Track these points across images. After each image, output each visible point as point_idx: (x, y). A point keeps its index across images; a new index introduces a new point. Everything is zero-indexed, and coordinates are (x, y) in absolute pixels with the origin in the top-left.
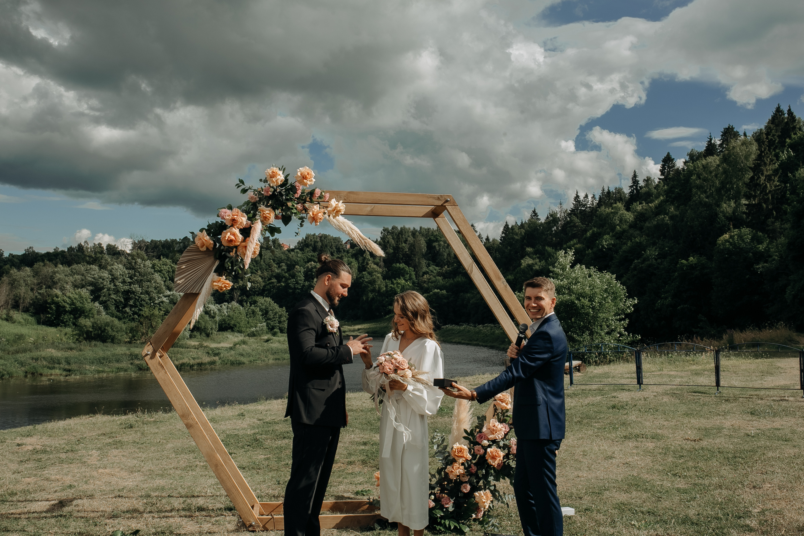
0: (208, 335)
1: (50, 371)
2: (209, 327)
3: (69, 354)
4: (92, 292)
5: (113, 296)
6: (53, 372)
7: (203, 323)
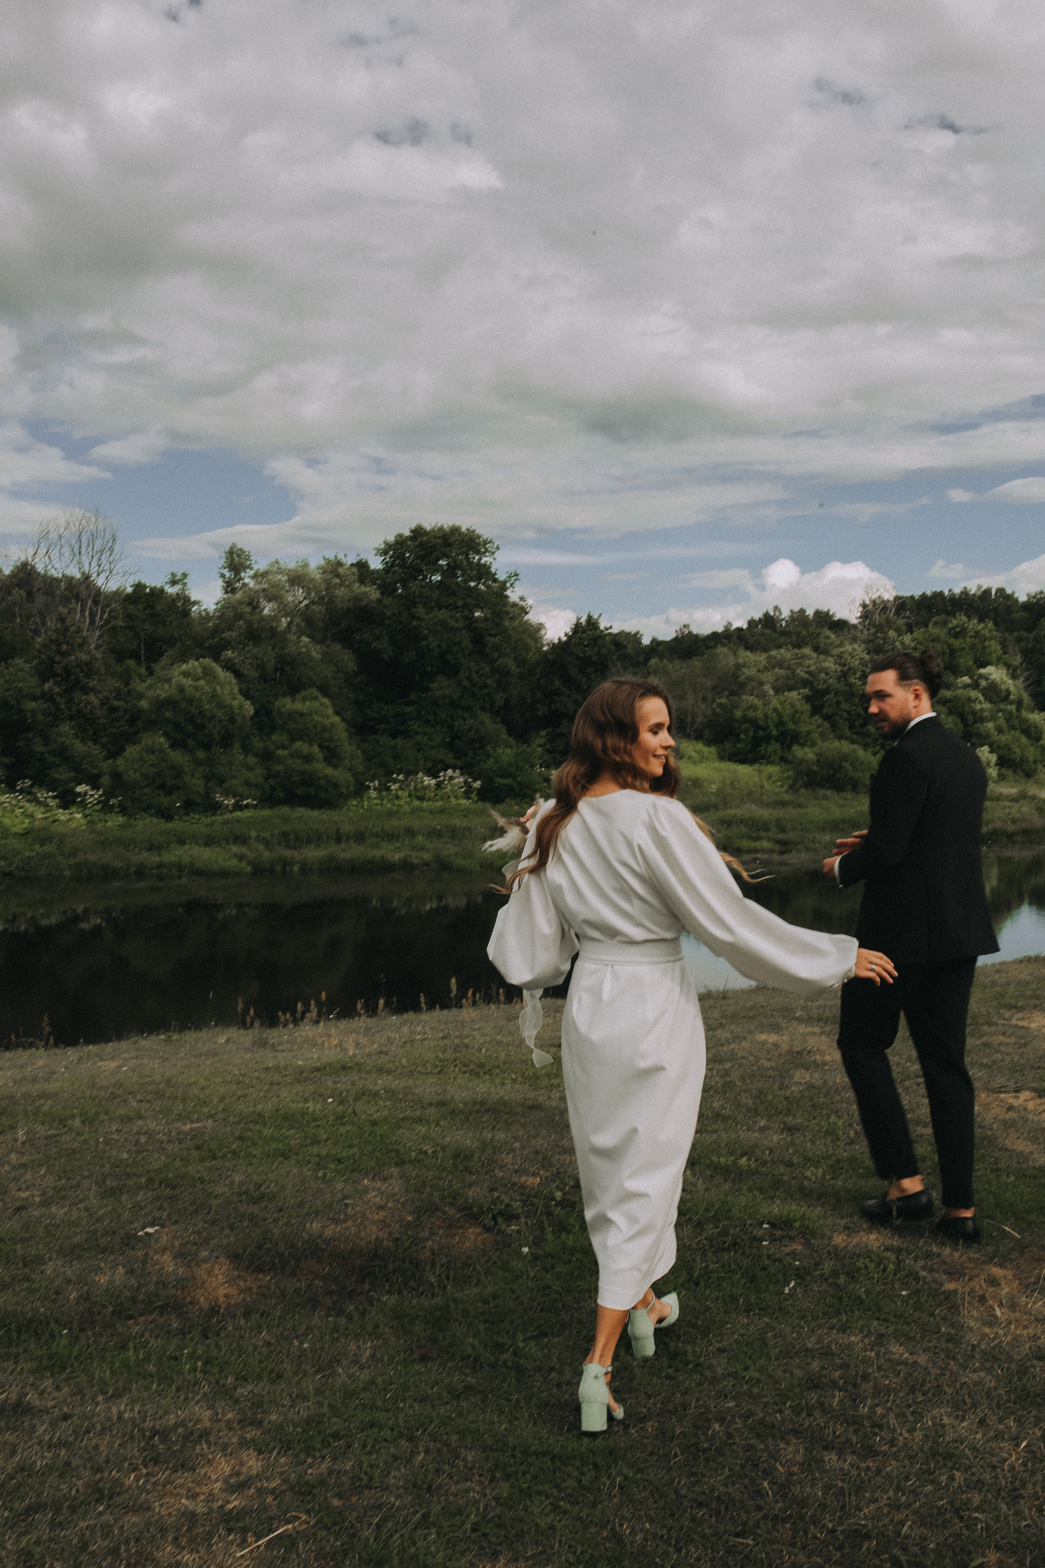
0: (1029, 775)
1: (753, 845)
2: (1031, 758)
3: (779, 813)
4: (807, 699)
5: (845, 706)
6: (757, 845)
7: (1018, 751)
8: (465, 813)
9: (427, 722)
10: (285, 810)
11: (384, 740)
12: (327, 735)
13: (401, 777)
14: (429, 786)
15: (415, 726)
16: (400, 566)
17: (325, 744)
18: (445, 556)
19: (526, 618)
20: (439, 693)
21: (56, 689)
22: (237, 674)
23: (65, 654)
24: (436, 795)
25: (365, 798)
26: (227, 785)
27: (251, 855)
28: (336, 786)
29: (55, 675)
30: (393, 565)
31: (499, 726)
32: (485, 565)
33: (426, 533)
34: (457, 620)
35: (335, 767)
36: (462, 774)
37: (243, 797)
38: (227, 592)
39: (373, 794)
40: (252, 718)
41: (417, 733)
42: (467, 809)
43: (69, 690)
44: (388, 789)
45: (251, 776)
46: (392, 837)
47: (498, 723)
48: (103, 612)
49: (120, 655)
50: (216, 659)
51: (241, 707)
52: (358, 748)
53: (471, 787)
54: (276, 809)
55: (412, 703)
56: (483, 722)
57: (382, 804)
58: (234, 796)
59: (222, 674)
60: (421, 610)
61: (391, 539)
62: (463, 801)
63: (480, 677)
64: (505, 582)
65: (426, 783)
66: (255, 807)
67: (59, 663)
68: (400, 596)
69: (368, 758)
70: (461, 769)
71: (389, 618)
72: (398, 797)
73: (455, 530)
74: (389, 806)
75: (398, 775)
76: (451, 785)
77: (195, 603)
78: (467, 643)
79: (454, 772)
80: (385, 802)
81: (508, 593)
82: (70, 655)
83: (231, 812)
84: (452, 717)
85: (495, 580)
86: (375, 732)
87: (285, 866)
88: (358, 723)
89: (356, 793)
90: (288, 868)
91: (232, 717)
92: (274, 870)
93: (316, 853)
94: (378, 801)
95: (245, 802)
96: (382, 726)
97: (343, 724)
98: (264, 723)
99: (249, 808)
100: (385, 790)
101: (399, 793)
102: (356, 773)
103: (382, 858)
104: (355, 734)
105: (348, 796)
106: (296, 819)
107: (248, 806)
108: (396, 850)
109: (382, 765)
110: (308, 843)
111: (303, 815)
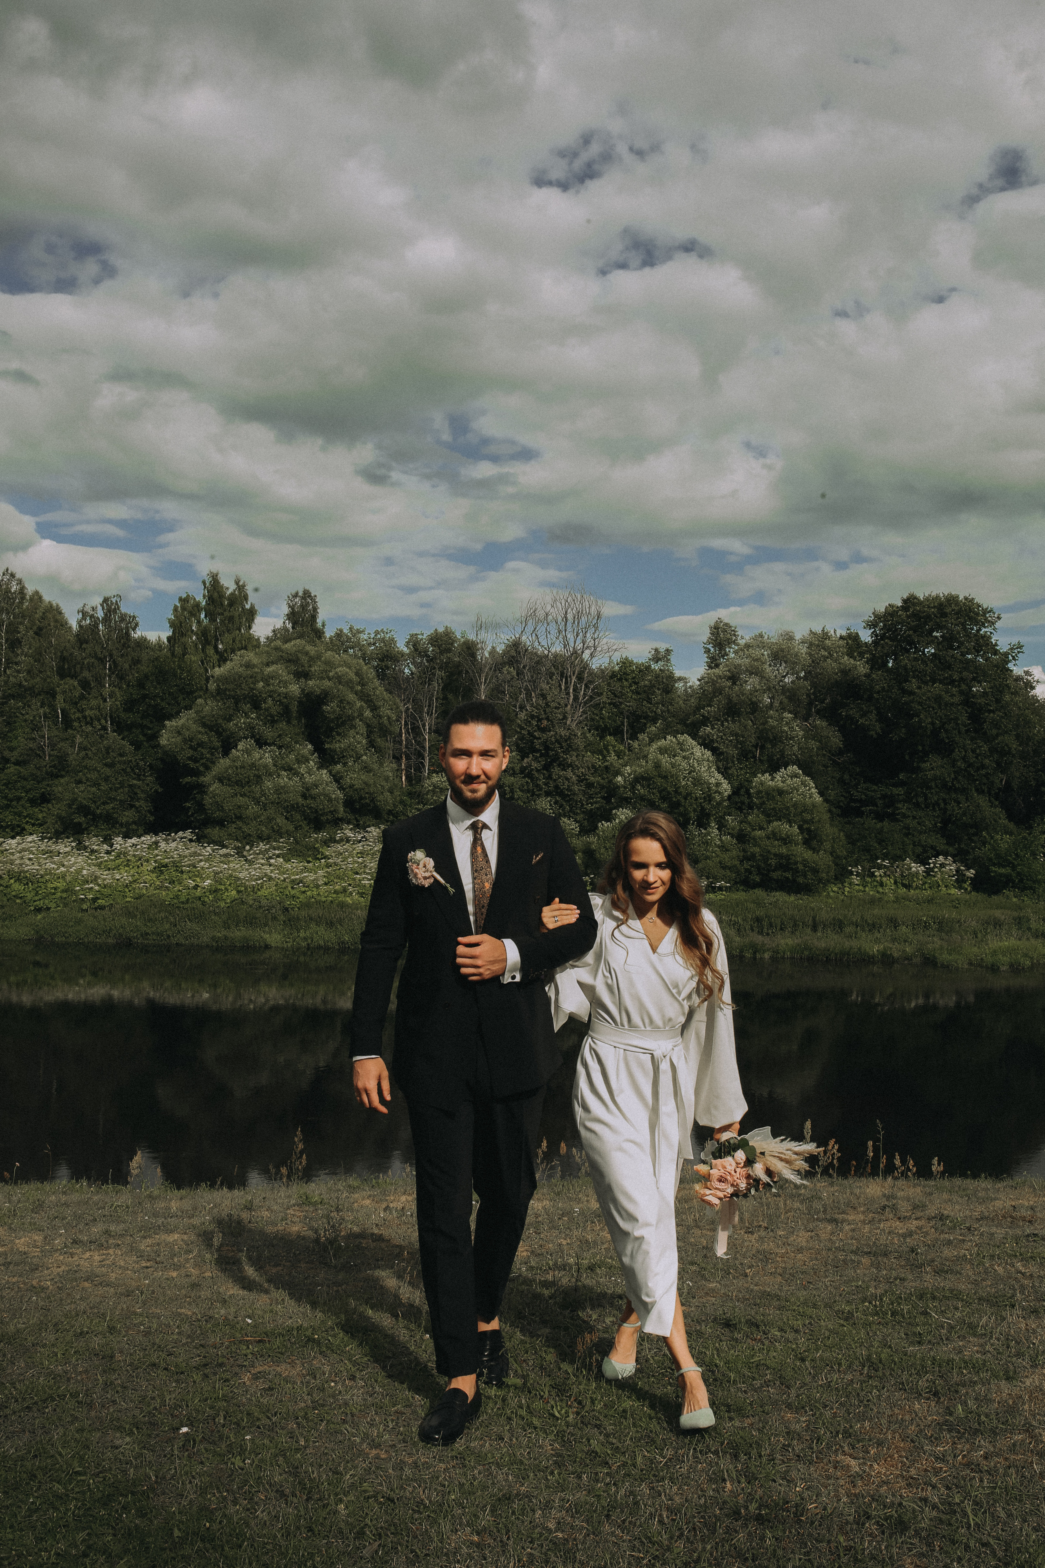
8: (955, 904)
9: (917, 805)
10: (759, 893)
11: (871, 823)
12: (808, 817)
13: (886, 863)
14: (917, 873)
15: (903, 808)
16: (889, 638)
17: (805, 826)
18: (939, 627)
19: (1033, 693)
20: (930, 774)
21: (535, 765)
22: (714, 751)
23: (543, 730)
24: (924, 883)
25: (846, 884)
26: (700, 865)
28: (815, 871)
29: (534, 750)
30: (883, 637)
31: (998, 810)
32: (983, 637)
33: (920, 603)
34: (952, 696)
35: (815, 850)
36: (954, 862)
37: (716, 879)
38: (710, 667)
39: (856, 880)
40: (729, 797)
41: (904, 816)
42: (957, 899)
43: (546, 767)
44: (872, 875)
45: (726, 857)
46: (873, 927)
47: (996, 807)
48: (587, 687)
49: (603, 732)
50: (694, 736)
51: (718, 784)
52: (840, 830)
53: (965, 875)
54: (751, 892)
55: (902, 784)
56: (978, 806)
57: (865, 891)
58: (708, 878)
59: (698, 751)
60: (913, 684)
61: (881, 609)
62: (953, 891)
63: (977, 758)
64: (1006, 654)
65: (914, 869)
67: (540, 738)
68: (889, 671)
69: (851, 841)
70: (953, 856)
71: (878, 692)
72: (882, 884)
73: (952, 600)
74: (871, 893)
75: (883, 860)
76: (942, 873)
77: (680, 679)
78: (964, 718)
79: (946, 859)
80: (867, 889)
81: (1010, 666)
82: (550, 731)
84: (944, 800)
85: (996, 652)
86: (860, 814)
87: (755, 953)
88: (841, 804)
89: (836, 878)
90: (758, 956)
91: (710, 796)
92: (744, 956)
93: (790, 941)
94: (861, 888)
95: (718, 884)
96: (868, 808)
97: (825, 805)
98: (743, 803)
99: (722, 891)
100: (868, 876)
101: (884, 879)
102: (838, 857)
103: (859, 949)
104: (838, 815)
105: (828, 881)
106: (771, 904)
107: (720, 888)
108: (877, 941)
109: (867, 850)
110: (781, 929)
111: (778, 900)
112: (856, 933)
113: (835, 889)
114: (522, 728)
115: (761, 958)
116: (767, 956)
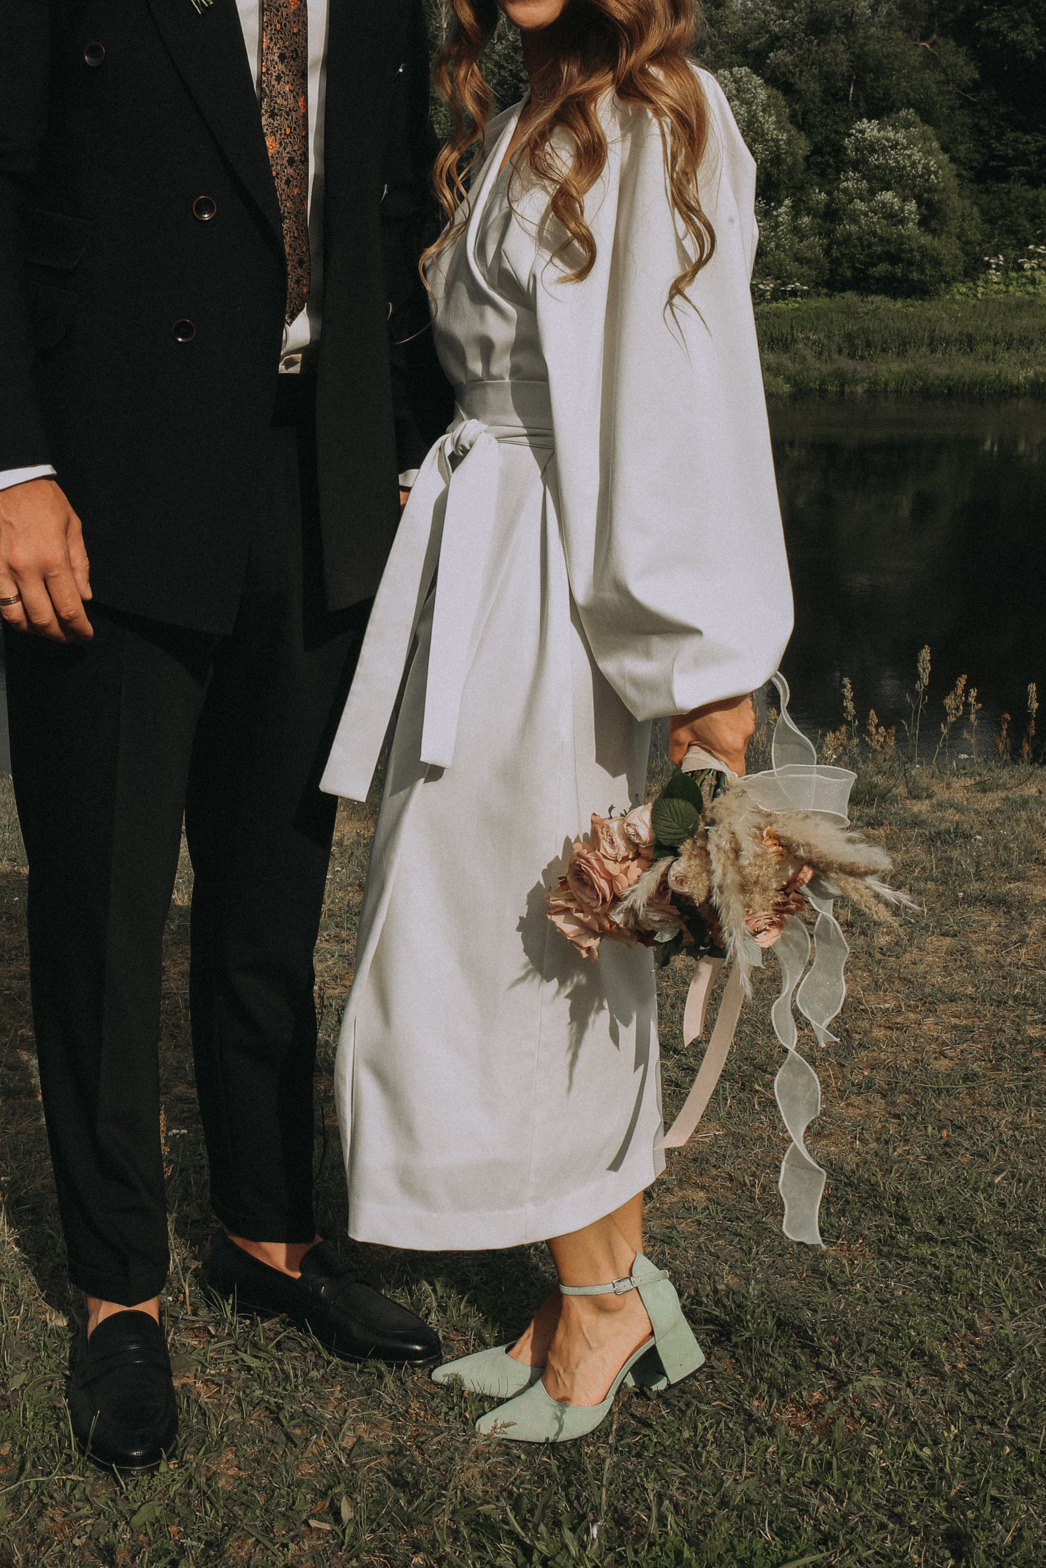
10: (852, 299)
11: (1020, 190)
12: (928, 184)
13: (1041, 249)
17: (925, 197)
22: (785, 90)
25: (980, 283)
27: (792, 367)
28: (937, 263)
35: (933, 232)
37: (790, 278)
39: (995, 276)
44: (1020, 268)
46: (1019, 343)
50: (757, 67)
52: (973, 203)
54: (838, 297)
57: (1007, 292)
66: (805, 294)
69: (990, 220)
72: (1033, 281)
74: (1018, 294)
75: (1037, 245)
80: (1011, 288)
83: (769, 302)
86: (1005, 177)
87: (842, 385)
88: (975, 164)
89: (966, 274)
90: (847, 389)
91: (778, 157)
92: (826, 391)
93: (895, 367)
94: (1002, 287)
95: (789, 287)
96: (1017, 169)
97: (953, 166)
98: (828, 165)
99: (796, 296)
100: (1013, 269)
101: (1037, 274)
102: (968, 243)
103: (998, 376)
104: (971, 181)
105: (954, 279)
106: (867, 314)
107: (794, 293)
108: (1024, 363)
109: (1012, 231)
110: (883, 350)
111: (878, 308)
112: (994, 353)
113: (963, 290)
114: (501, 67)
115: (852, 393)
116: (860, 389)
